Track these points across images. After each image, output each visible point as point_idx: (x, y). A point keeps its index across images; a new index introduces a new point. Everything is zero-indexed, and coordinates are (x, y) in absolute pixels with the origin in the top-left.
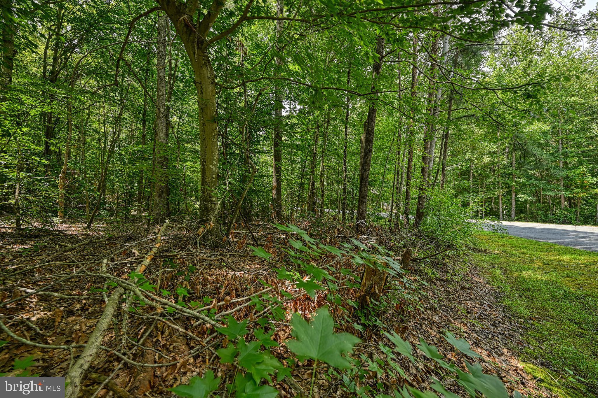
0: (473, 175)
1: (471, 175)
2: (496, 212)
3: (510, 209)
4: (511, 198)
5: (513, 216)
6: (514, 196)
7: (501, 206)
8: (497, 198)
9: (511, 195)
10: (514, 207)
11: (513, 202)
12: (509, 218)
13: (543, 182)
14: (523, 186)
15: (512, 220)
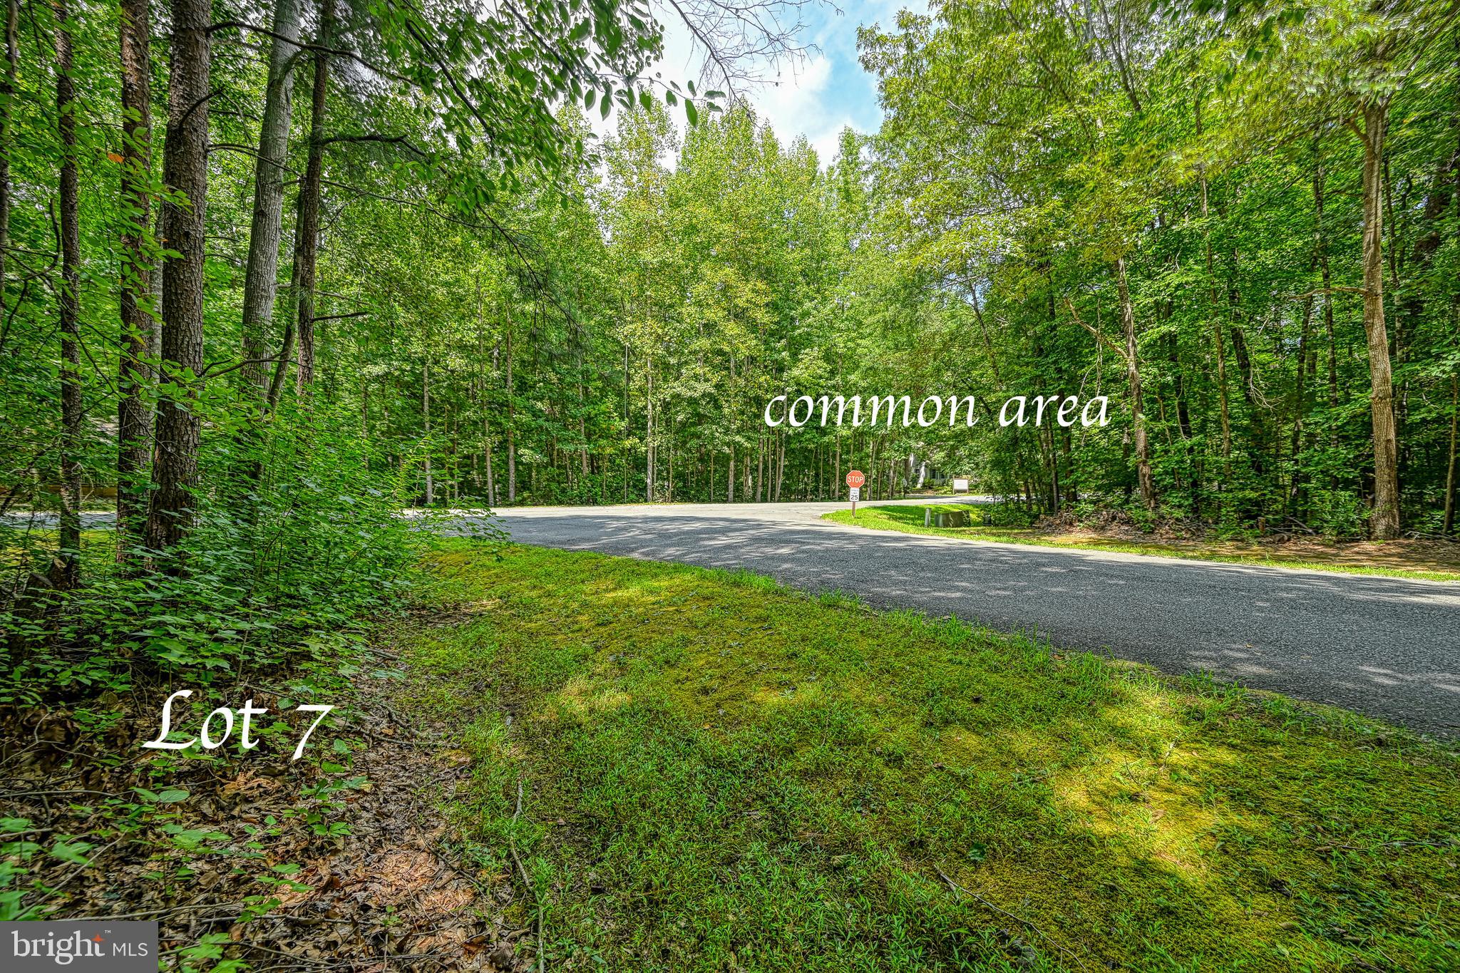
0: (431, 399)
1: (426, 398)
2: (481, 489)
3: (507, 480)
4: (508, 456)
5: (512, 495)
6: (512, 453)
7: (489, 475)
8: (482, 459)
9: (507, 449)
10: (512, 478)
11: (512, 463)
12: (506, 502)
13: (557, 425)
14: (527, 431)
15: (511, 505)
